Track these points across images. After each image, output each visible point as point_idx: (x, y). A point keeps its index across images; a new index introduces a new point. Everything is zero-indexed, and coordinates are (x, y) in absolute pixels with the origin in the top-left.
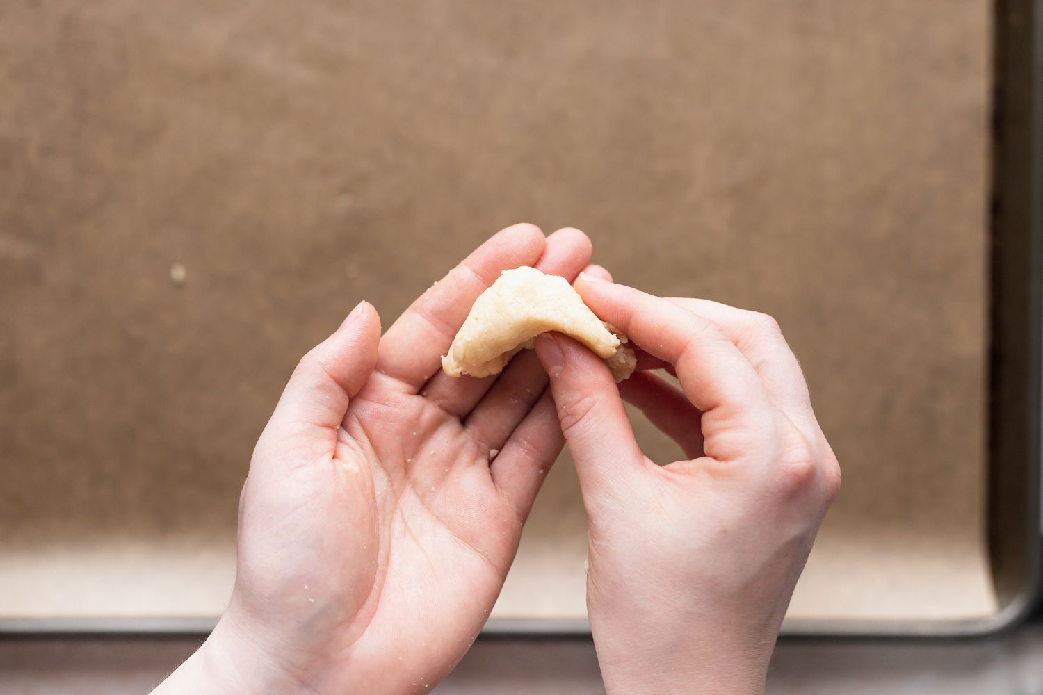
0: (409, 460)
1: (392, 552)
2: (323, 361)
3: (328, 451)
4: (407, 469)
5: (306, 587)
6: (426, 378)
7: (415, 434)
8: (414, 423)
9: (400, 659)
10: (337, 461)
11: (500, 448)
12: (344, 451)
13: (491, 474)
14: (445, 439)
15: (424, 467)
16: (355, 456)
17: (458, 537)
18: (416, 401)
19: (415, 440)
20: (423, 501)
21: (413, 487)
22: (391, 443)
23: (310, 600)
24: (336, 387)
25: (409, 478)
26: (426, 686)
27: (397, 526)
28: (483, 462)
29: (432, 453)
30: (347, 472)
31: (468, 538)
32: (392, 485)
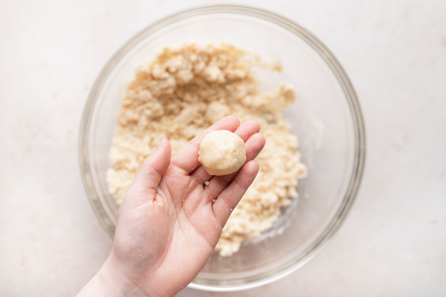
0: (184, 200)
1: (174, 235)
2: (151, 164)
3: (152, 199)
4: (182, 203)
5: (139, 250)
6: (193, 169)
7: (187, 190)
8: (187, 186)
9: (173, 277)
10: (155, 202)
11: (216, 199)
12: (158, 197)
13: (212, 208)
14: (197, 193)
15: (189, 203)
16: (162, 200)
17: (198, 232)
18: (188, 177)
19: (186, 193)
20: (187, 217)
21: (184, 210)
22: (178, 194)
23: (140, 255)
24: (156, 173)
25: (183, 207)
26: (182, 287)
27: (176, 225)
28: (210, 204)
29: (192, 198)
30: (159, 206)
31: (202, 233)
32: (176, 209)
